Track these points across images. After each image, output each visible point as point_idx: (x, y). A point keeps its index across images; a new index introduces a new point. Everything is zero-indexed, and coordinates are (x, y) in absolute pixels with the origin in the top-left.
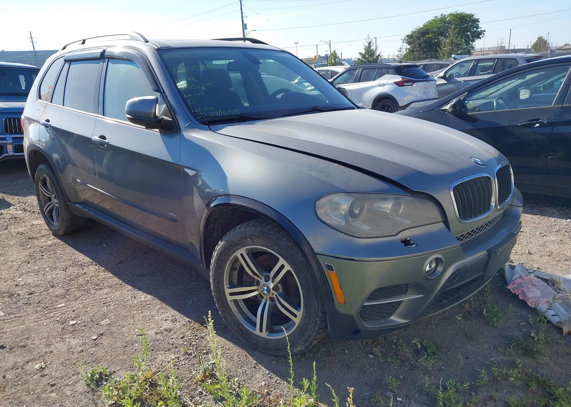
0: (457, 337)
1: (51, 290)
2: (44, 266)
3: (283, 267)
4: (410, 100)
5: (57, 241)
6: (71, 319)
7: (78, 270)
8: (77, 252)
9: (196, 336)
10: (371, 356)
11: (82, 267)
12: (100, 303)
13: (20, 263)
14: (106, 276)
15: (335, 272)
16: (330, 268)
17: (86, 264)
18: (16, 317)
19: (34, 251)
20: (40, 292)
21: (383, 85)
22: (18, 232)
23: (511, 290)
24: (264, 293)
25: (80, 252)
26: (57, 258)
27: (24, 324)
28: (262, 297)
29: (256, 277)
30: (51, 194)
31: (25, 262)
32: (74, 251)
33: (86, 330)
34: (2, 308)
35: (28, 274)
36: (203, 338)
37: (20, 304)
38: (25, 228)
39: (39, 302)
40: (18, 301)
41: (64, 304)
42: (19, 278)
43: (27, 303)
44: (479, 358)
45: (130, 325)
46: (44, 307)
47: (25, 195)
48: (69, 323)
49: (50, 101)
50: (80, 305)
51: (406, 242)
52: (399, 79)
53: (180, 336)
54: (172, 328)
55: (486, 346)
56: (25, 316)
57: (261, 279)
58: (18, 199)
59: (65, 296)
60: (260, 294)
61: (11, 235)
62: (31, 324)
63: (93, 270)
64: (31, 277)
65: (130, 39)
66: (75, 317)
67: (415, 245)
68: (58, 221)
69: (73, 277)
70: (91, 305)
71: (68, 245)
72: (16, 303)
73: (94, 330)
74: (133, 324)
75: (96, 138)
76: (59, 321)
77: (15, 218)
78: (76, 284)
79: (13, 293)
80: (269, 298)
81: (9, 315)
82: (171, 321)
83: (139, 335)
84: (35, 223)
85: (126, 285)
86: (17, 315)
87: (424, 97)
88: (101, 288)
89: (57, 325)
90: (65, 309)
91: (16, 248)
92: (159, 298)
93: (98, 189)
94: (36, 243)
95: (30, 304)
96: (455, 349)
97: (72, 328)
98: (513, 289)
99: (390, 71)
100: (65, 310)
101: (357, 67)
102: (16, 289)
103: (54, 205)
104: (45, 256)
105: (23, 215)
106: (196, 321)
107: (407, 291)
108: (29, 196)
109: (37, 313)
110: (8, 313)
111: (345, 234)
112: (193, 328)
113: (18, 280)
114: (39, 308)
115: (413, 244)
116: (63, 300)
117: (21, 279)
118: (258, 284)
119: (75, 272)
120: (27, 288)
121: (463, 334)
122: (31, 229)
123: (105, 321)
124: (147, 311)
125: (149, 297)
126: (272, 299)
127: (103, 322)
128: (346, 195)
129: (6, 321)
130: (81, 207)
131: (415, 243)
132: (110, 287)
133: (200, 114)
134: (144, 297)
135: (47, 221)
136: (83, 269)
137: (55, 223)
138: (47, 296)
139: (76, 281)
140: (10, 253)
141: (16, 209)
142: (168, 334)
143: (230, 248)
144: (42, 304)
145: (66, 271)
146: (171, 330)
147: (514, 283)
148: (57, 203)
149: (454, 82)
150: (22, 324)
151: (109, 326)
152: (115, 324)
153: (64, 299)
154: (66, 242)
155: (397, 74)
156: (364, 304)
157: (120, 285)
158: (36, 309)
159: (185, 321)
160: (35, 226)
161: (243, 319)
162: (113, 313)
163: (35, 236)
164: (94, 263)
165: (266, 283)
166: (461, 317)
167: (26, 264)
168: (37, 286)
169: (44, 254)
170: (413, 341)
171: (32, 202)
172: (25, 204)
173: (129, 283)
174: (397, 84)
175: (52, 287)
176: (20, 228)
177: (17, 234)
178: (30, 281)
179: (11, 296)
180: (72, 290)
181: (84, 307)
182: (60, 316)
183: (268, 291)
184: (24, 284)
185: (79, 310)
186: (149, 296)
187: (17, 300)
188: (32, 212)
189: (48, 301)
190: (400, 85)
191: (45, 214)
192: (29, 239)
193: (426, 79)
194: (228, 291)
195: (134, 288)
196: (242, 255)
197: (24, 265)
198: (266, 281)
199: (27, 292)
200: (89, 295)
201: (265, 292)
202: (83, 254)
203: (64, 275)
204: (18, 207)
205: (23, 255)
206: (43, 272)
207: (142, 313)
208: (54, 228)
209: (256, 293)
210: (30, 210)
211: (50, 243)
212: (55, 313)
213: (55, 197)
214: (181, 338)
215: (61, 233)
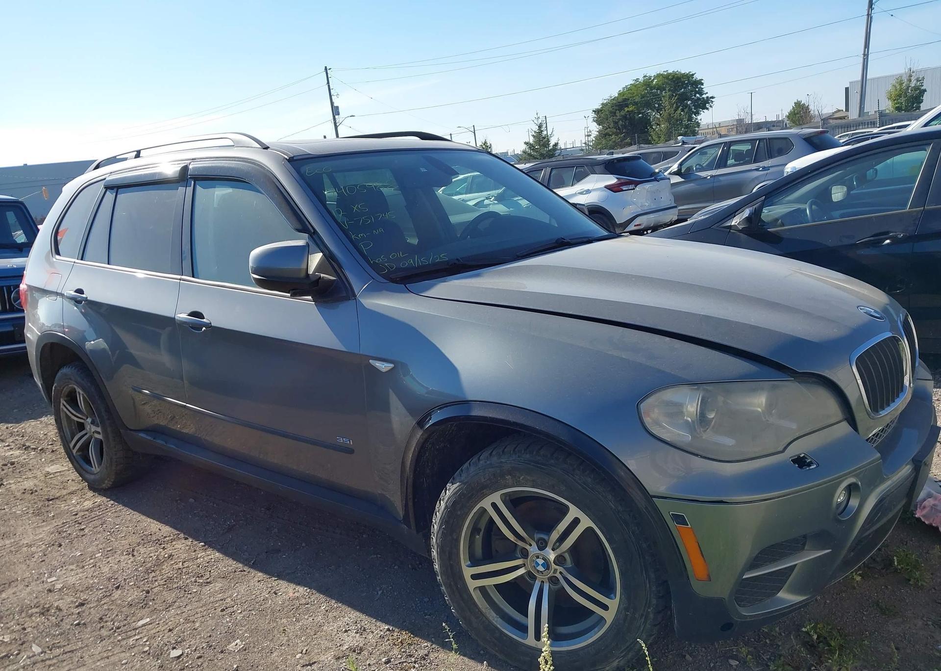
0: (865, 613)
1: (117, 594)
2: (90, 549)
3: (576, 521)
4: (633, 213)
5: (99, 499)
6: (171, 647)
7: (156, 552)
8: (143, 517)
9: (411, 656)
10: (734, 663)
11: (161, 544)
12: (215, 609)
13: (44, 547)
14: (210, 557)
15: (689, 526)
16: (679, 519)
17: (168, 538)
18: (66, 653)
19: (63, 523)
20: (98, 600)
21: (588, 192)
22: (25, 490)
23: (923, 519)
24: (538, 571)
25: (148, 517)
26: (110, 532)
27: (84, 665)
28: (534, 578)
29: (520, 543)
30: (84, 418)
31: (53, 545)
32: (137, 516)
33: (205, 665)
34: (33, 637)
35: (65, 568)
36: (425, 659)
37: (65, 625)
38: (36, 481)
39: (101, 619)
40: (62, 620)
41: (148, 620)
42: (50, 576)
43: (78, 624)
44: (918, 647)
45: (283, 648)
46: (112, 629)
47: (18, 421)
48: (169, 654)
49: (80, 258)
50: (178, 617)
51: (800, 462)
52: (612, 180)
53: (384, 660)
54: (361, 645)
55: (920, 623)
56: (82, 648)
57: (531, 545)
58: (7, 428)
59: (145, 602)
60: (529, 573)
61: (12, 496)
62: (98, 664)
63: (183, 548)
64: (73, 573)
65: (233, 144)
66: (177, 642)
67: (815, 466)
68: (100, 464)
69: (150, 565)
70: (199, 615)
71: (123, 505)
72: (58, 625)
73: (220, 664)
74: (289, 645)
75: (183, 316)
76: (149, 654)
77: (12, 464)
78: (160, 578)
79: (47, 606)
80: (548, 578)
81: (51, 650)
82: (357, 633)
83: (307, 665)
84: (52, 470)
85: (252, 570)
86: (68, 649)
87: (654, 207)
88: (208, 580)
89: (147, 661)
90: (152, 629)
91: (29, 519)
92: (320, 591)
93: (187, 405)
94: (63, 506)
95: (84, 624)
96: (870, 634)
97: (176, 664)
98: (924, 516)
99: (597, 168)
100: (154, 631)
101: (541, 167)
102: (50, 597)
103: (91, 437)
104: (86, 531)
105: (25, 457)
106: (402, 628)
107: (804, 544)
108: (26, 422)
109: (102, 641)
110: (48, 647)
111: (702, 457)
112: (401, 642)
113: (49, 580)
114: (103, 631)
115: (810, 464)
116: (144, 612)
117: (54, 579)
118: (525, 554)
119: (151, 555)
120: (70, 594)
121: (873, 606)
122: (46, 482)
123: (234, 644)
124: (306, 617)
125: (301, 590)
126: (553, 580)
127: (231, 647)
128: (692, 389)
129: (48, 662)
130: (149, 438)
131: (813, 461)
132: (223, 578)
133: (385, 266)
134: (291, 591)
135: (78, 466)
136: (164, 548)
137: (94, 469)
138: (113, 607)
139: (158, 572)
140: (20, 530)
141: (7, 448)
142: (360, 657)
143: (472, 495)
144: (106, 622)
145: (133, 556)
146: (361, 650)
147: (924, 507)
148: (99, 433)
149: (696, 180)
150: (80, 665)
151: (244, 652)
152: (254, 647)
153: (146, 609)
154: (117, 500)
155: (608, 173)
156: (744, 577)
157: (241, 571)
158: (98, 633)
159: (381, 631)
160: (52, 476)
161: (501, 620)
162: (244, 626)
163: (58, 495)
164: (182, 535)
165: (541, 552)
166: (860, 575)
167: (56, 547)
168: (87, 588)
169: (83, 527)
170: (804, 629)
171: (34, 431)
172: (23, 436)
173: (257, 565)
174: (609, 188)
175: (117, 588)
176: (25, 482)
177: (24, 493)
178: (72, 580)
179: (45, 612)
180: (155, 590)
181: (187, 620)
182: (148, 643)
183: (547, 565)
184: (63, 588)
185: (180, 627)
186: (302, 588)
187: (59, 619)
188: (41, 450)
189: (117, 615)
190: (614, 189)
191: (73, 454)
192: (49, 500)
193: (654, 177)
194: (468, 572)
195: (269, 575)
196: (494, 505)
197: (52, 551)
198: (541, 548)
199: (72, 602)
200: (189, 596)
201: (541, 568)
202: (157, 521)
203: (132, 562)
204: (11, 444)
205: (45, 532)
206: (92, 561)
207: (298, 621)
208: (92, 477)
209: (521, 571)
210: (35, 447)
211: (88, 504)
212: (137, 637)
213: (93, 423)
214: (386, 663)
215: (107, 484)
